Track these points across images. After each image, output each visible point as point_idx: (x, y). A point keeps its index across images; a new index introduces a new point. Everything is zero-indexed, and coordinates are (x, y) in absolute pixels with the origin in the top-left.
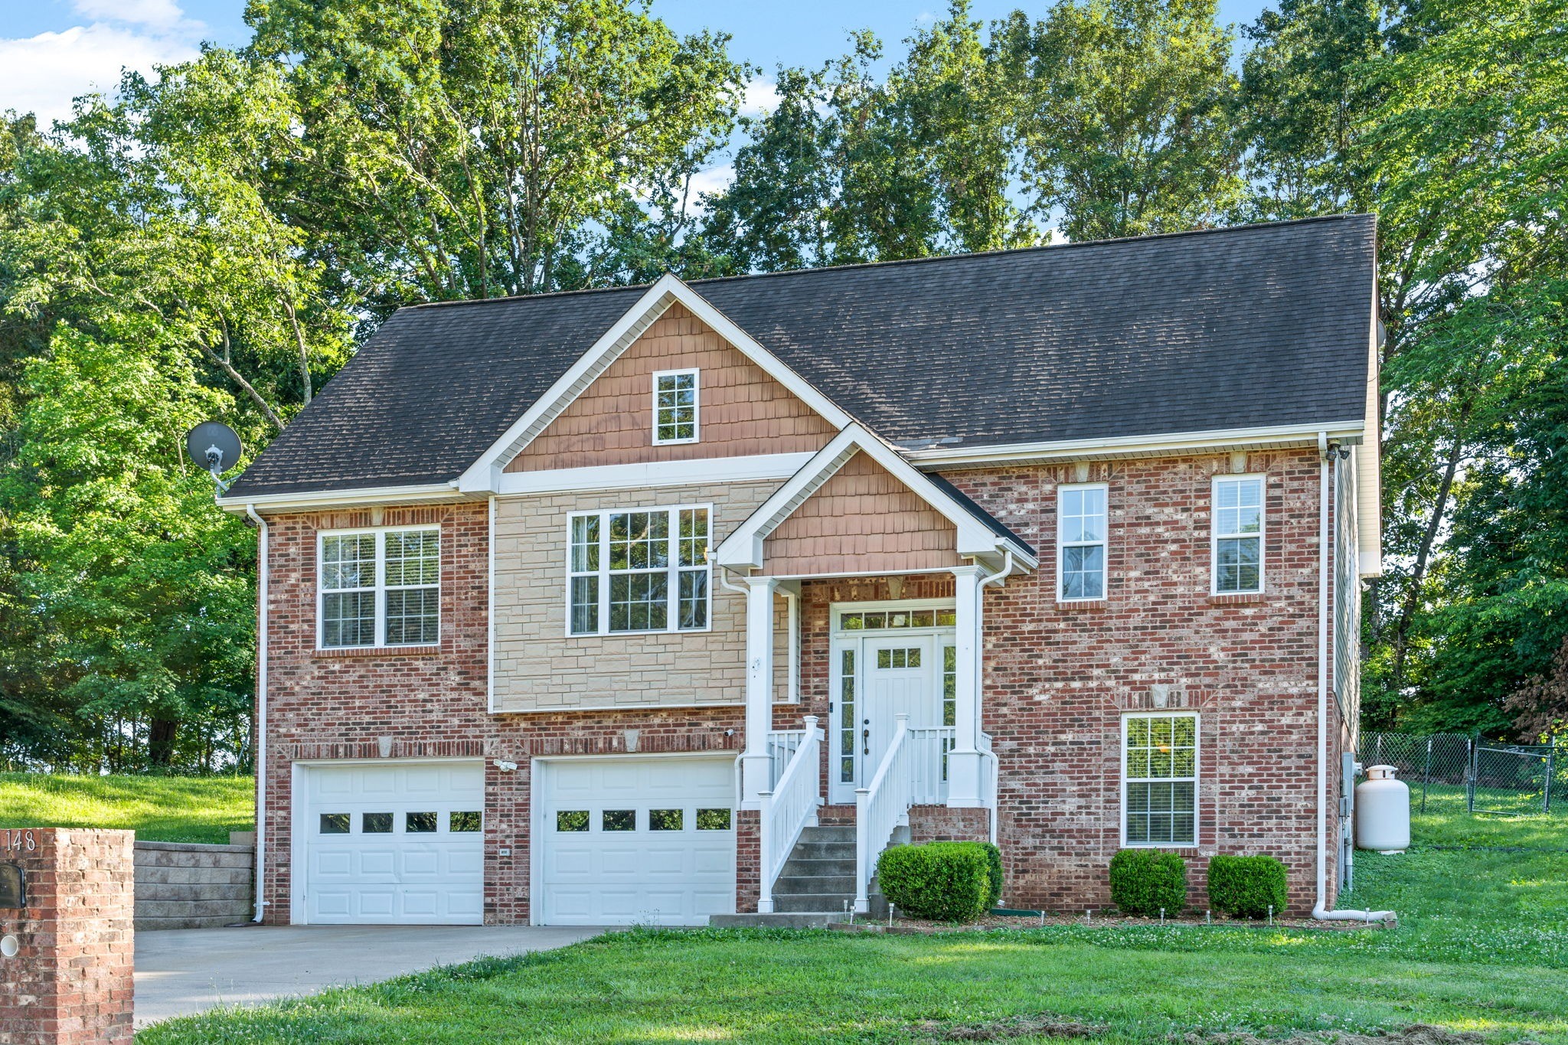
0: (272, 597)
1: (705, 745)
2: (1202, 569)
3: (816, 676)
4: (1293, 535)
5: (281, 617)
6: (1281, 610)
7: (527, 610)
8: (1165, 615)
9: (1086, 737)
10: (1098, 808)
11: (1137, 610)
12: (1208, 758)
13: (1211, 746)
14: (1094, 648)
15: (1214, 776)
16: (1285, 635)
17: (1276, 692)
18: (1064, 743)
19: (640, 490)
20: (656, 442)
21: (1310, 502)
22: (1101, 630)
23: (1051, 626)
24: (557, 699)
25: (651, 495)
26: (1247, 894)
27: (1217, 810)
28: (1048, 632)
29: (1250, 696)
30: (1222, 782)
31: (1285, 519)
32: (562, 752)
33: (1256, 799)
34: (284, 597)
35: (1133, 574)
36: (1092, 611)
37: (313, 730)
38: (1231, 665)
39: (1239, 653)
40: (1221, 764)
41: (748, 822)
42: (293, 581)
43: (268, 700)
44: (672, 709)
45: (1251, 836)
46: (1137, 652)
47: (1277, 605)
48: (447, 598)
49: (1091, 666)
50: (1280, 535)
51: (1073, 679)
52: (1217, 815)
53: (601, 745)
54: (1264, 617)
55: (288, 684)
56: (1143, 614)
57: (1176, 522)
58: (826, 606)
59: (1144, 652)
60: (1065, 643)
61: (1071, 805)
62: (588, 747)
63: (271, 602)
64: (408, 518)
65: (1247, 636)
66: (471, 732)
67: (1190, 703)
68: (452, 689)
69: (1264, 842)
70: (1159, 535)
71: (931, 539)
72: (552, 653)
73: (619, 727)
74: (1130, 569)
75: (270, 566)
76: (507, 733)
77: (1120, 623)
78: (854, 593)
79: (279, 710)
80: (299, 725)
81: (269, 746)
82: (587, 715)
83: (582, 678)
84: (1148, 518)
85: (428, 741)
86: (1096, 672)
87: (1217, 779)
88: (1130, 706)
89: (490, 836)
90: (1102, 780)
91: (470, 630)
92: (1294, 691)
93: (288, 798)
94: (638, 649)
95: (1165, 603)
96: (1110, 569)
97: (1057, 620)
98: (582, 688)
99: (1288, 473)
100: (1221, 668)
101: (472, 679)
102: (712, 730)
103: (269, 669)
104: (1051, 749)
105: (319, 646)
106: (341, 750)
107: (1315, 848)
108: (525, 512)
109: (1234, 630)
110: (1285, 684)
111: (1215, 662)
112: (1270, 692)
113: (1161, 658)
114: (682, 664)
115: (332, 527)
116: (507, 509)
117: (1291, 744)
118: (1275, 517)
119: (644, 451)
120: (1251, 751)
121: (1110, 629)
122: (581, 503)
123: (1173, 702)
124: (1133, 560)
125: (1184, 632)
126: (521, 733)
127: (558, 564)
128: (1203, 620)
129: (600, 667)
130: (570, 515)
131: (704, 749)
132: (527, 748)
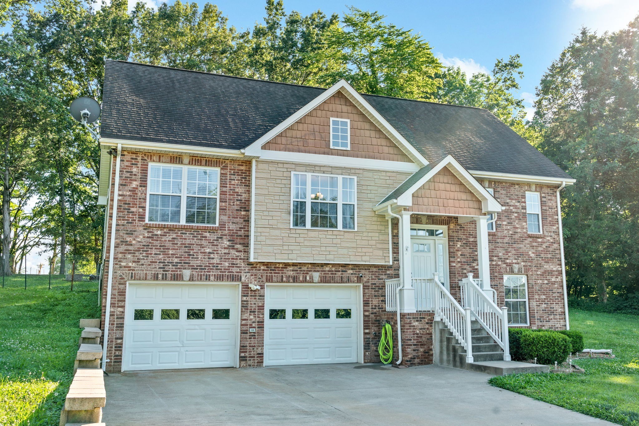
0: (121, 193)
1: (349, 281)
2: (525, 224)
3: (396, 253)
4: (550, 215)
5: (126, 204)
6: (549, 240)
7: (271, 213)
8: (515, 239)
9: (493, 283)
11: (506, 236)
12: (531, 292)
13: (531, 288)
14: (494, 249)
15: (533, 299)
16: (551, 249)
17: (550, 269)
19: (325, 166)
20: (331, 147)
21: (554, 204)
22: (495, 243)
24: (286, 256)
25: (330, 169)
27: (535, 312)
29: (542, 270)
30: (536, 301)
31: (547, 209)
32: (282, 281)
33: (547, 308)
34: (128, 193)
35: (505, 223)
36: (492, 235)
37: (143, 265)
38: (536, 259)
39: (538, 255)
40: (535, 295)
42: (134, 186)
43: (115, 247)
44: (334, 264)
45: (546, 321)
46: (507, 252)
47: (547, 238)
48: (223, 204)
49: (493, 256)
50: (546, 214)
52: (535, 314)
53: (301, 279)
54: (544, 242)
55: (128, 239)
56: (508, 238)
57: (516, 206)
59: (510, 252)
62: (295, 280)
63: (119, 195)
64: (204, 162)
65: (540, 249)
66: (235, 270)
67: (525, 272)
68: (225, 248)
69: (550, 324)
70: (511, 210)
72: (283, 235)
73: (310, 271)
74: (503, 221)
75: (120, 177)
76: (254, 271)
77: (501, 241)
79: (121, 253)
80: (134, 262)
81: (115, 272)
82: (294, 265)
83: (298, 248)
84: (508, 203)
85: (211, 273)
86: (495, 259)
88: (506, 272)
89: (244, 322)
90: (499, 300)
91: (235, 220)
92: (555, 269)
93: (124, 301)
94: (324, 236)
95: (515, 235)
98: (298, 252)
99: (547, 193)
100: (533, 259)
101: (236, 244)
102: (352, 274)
103: (117, 230)
105: (147, 221)
106: (160, 276)
107: (565, 326)
108: (270, 169)
109: (536, 246)
110: (552, 267)
111: (531, 257)
112: (548, 269)
113: (515, 255)
114: (344, 244)
115: (159, 161)
116: (261, 166)
117: (555, 288)
118: (544, 208)
119: (326, 150)
120: (544, 290)
122: (297, 168)
124: (504, 218)
125: (521, 246)
126: (262, 271)
127: (286, 194)
128: (527, 242)
129: (306, 243)
130: (293, 173)
131: (349, 282)
132: (264, 279)
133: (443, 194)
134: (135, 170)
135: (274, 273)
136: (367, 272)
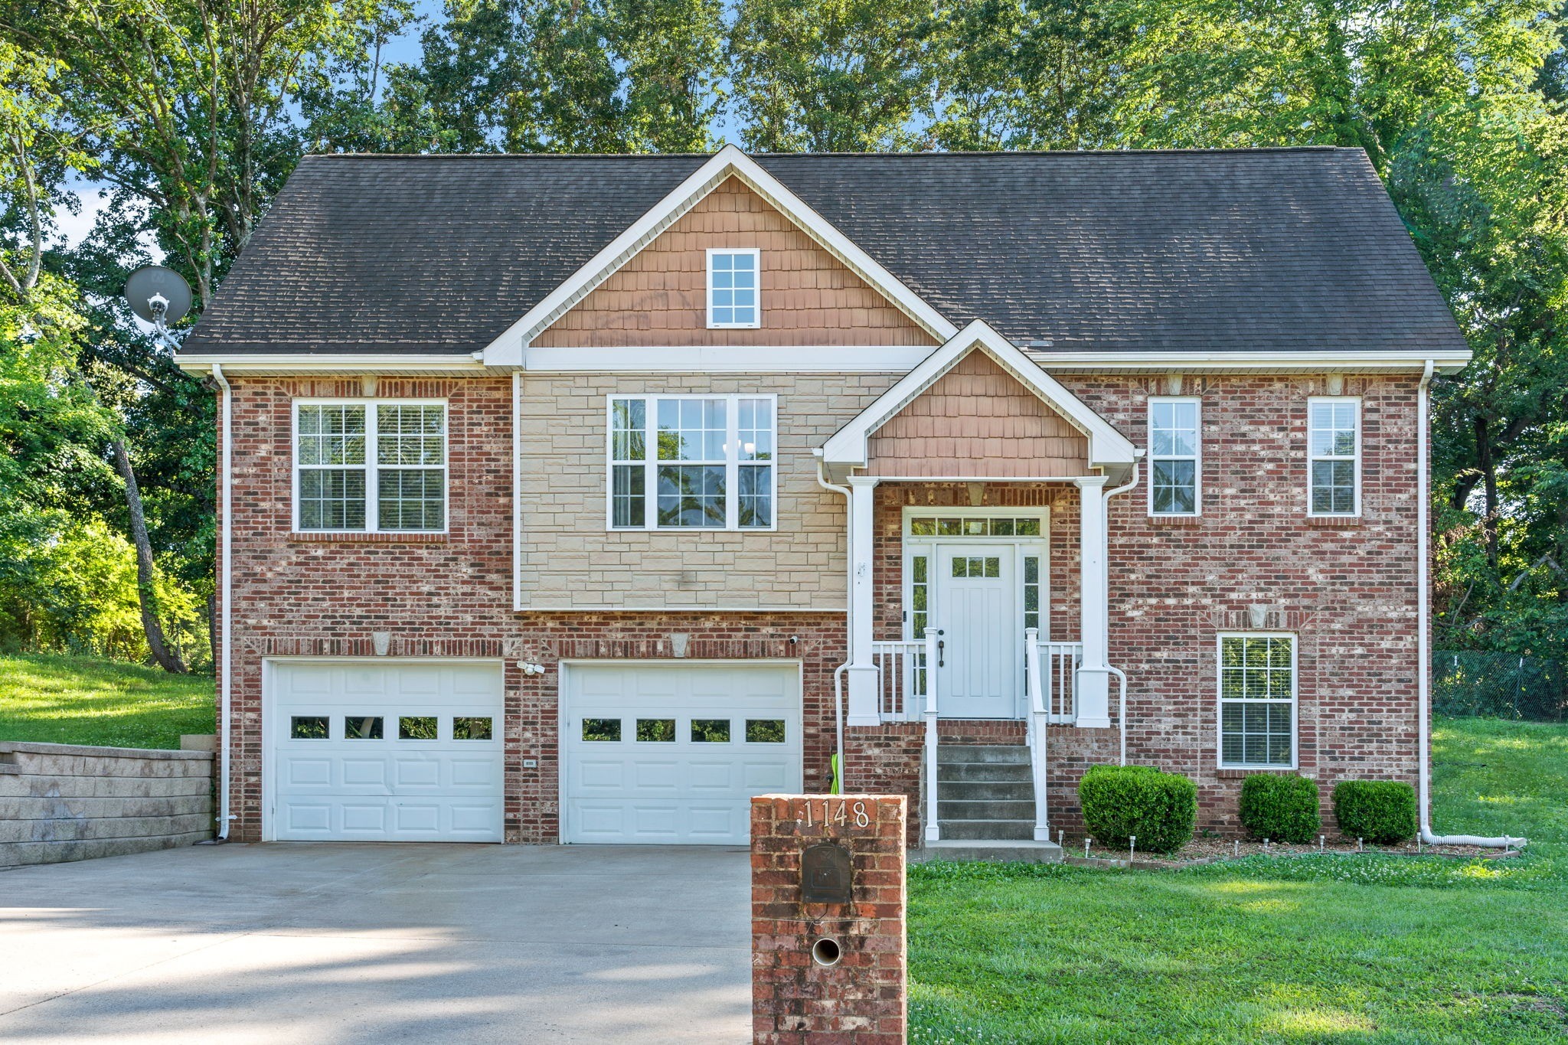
0: (237, 470)
1: (764, 652)
2: (1299, 490)
3: (890, 582)
4: (1390, 460)
5: (249, 493)
6: (1379, 534)
7: (559, 498)
8: (1262, 534)
9: (1181, 656)
10: (1195, 728)
11: (1234, 528)
12: (1307, 680)
13: (1310, 668)
14: (1189, 565)
15: (1314, 698)
16: (1384, 559)
17: (1376, 615)
18: (1159, 661)
19: (693, 375)
20: (710, 324)
21: (1407, 429)
22: (1196, 546)
23: (1143, 540)
25: (706, 381)
26: (1387, 820)
27: (1317, 732)
28: (1140, 546)
29: (1349, 619)
30: (1322, 704)
31: (1383, 443)
32: (597, 655)
33: (1357, 722)
34: (252, 471)
35: (1229, 491)
36: (1187, 527)
37: (290, 622)
38: (1330, 588)
39: (1338, 576)
40: (1321, 686)
41: (858, 739)
42: (263, 454)
43: (233, 586)
44: (726, 613)
45: (1352, 759)
46: (1234, 571)
47: (1376, 529)
48: (457, 482)
49: (1186, 583)
50: (1377, 460)
51: (1168, 596)
52: (1318, 738)
53: (643, 649)
54: (1362, 541)
55: (258, 569)
56: (1239, 533)
57: (1273, 441)
58: (898, 509)
59: (1241, 571)
60: (1158, 558)
61: (1166, 724)
62: (629, 651)
63: (234, 476)
64: (408, 389)
65: (1345, 559)
66: (487, 630)
67: (1289, 624)
68: (464, 582)
69: (1365, 766)
70: (1254, 453)
71: (1055, 447)
72: (589, 547)
73: (665, 630)
74: (1225, 486)
75: (234, 435)
76: (531, 632)
77: (1216, 540)
78: (931, 497)
79: (245, 598)
80: (272, 616)
81: (235, 639)
82: (626, 616)
83: (626, 576)
84: (1244, 435)
85: (435, 639)
86: (1191, 589)
87: (1317, 701)
88: (1227, 625)
89: (511, 745)
90: (1198, 700)
91: (485, 518)
92: (1393, 615)
93: (259, 698)
94: (692, 547)
95: (1262, 522)
96: (1203, 485)
97: (1150, 535)
98: (625, 587)
99: (1385, 398)
100: (1320, 589)
101: (488, 571)
102: (772, 636)
103: (234, 551)
104: (1145, 666)
105: (295, 528)
106: (326, 646)
107: (1417, 772)
108: (556, 392)
109: (1332, 553)
110: (1385, 609)
111: (1314, 583)
112: (1370, 615)
113: (1259, 577)
114: (742, 565)
115: (313, 395)
116: (534, 387)
117: (1390, 668)
118: (1371, 441)
119: (697, 333)
120: (1351, 674)
121: (1205, 547)
122: (622, 385)
123: (1271, 622)
124: (1228, 477)
125: (1282, 552)
126: (549, 633)
127: (596, 451)
128: (1301, 541)
129: (647, 565)
130: (610, 398)
131: (764, 656)
132: (555, 650)
133: (971, 426)
134: (262, 418)
135: (579, 636)
136: (812, 631)
